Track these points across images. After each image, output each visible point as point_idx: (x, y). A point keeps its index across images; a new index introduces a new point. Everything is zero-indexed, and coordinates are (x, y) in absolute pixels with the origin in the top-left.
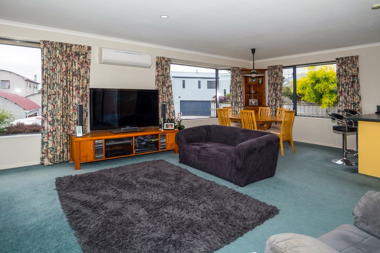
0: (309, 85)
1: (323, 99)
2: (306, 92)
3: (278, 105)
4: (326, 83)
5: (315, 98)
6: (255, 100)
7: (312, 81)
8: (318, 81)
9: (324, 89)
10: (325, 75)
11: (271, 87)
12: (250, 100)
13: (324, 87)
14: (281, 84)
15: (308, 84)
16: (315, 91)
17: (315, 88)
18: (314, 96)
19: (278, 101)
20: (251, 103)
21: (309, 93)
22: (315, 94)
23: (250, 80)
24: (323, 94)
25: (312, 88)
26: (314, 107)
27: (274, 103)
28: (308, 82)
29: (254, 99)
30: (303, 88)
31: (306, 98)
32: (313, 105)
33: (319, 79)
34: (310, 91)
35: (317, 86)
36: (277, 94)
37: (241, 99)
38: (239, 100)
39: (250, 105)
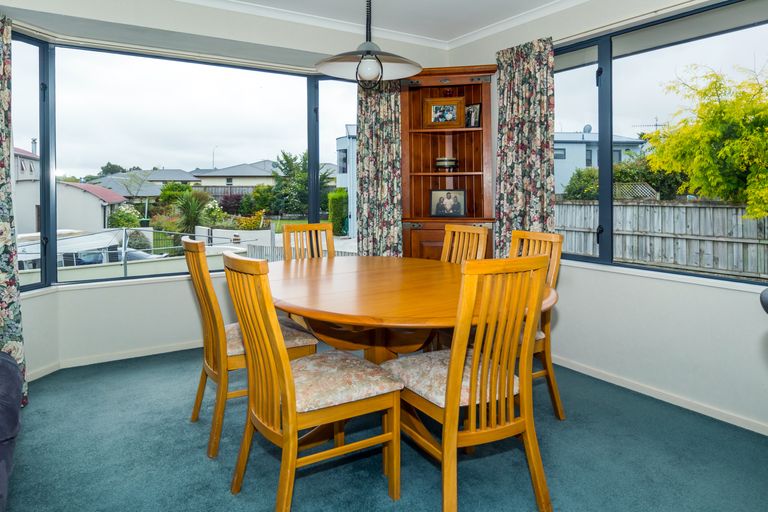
0: (703, 145)
1: (748, 190)
2: (694, 167)
3: (533, 214)
4: (758, 139)
5: (722, 187)
6: (453, 194)
7: (712, 133)
8: (731, 132)
9: (751, 158)
10: (754, 113)
11: (510, 139)
12: (437, 195)
13: (750, 150)
14: (546, 125)
15: (698, 142)
16: (723, 165)
17: (721, 153)
18: (720, 179)
19: (534, 199)
20: (441, 206)
21: (703, 170)
22: (723, 175)
23: (434, 116)
24: (748, 172)
25: (712, 155)
26: (719, 214)
27: (519, 206)
28: (697, 136)
29: (455, 188)
30: (684, 156)
31: (694, 184)
32: (714, 205)
33: (735, 125)
34: (703, 164)
35: (727, 149)
36: (531, 166)
37: (391, 191)
38: (386, 194)
39: (433, 213)
